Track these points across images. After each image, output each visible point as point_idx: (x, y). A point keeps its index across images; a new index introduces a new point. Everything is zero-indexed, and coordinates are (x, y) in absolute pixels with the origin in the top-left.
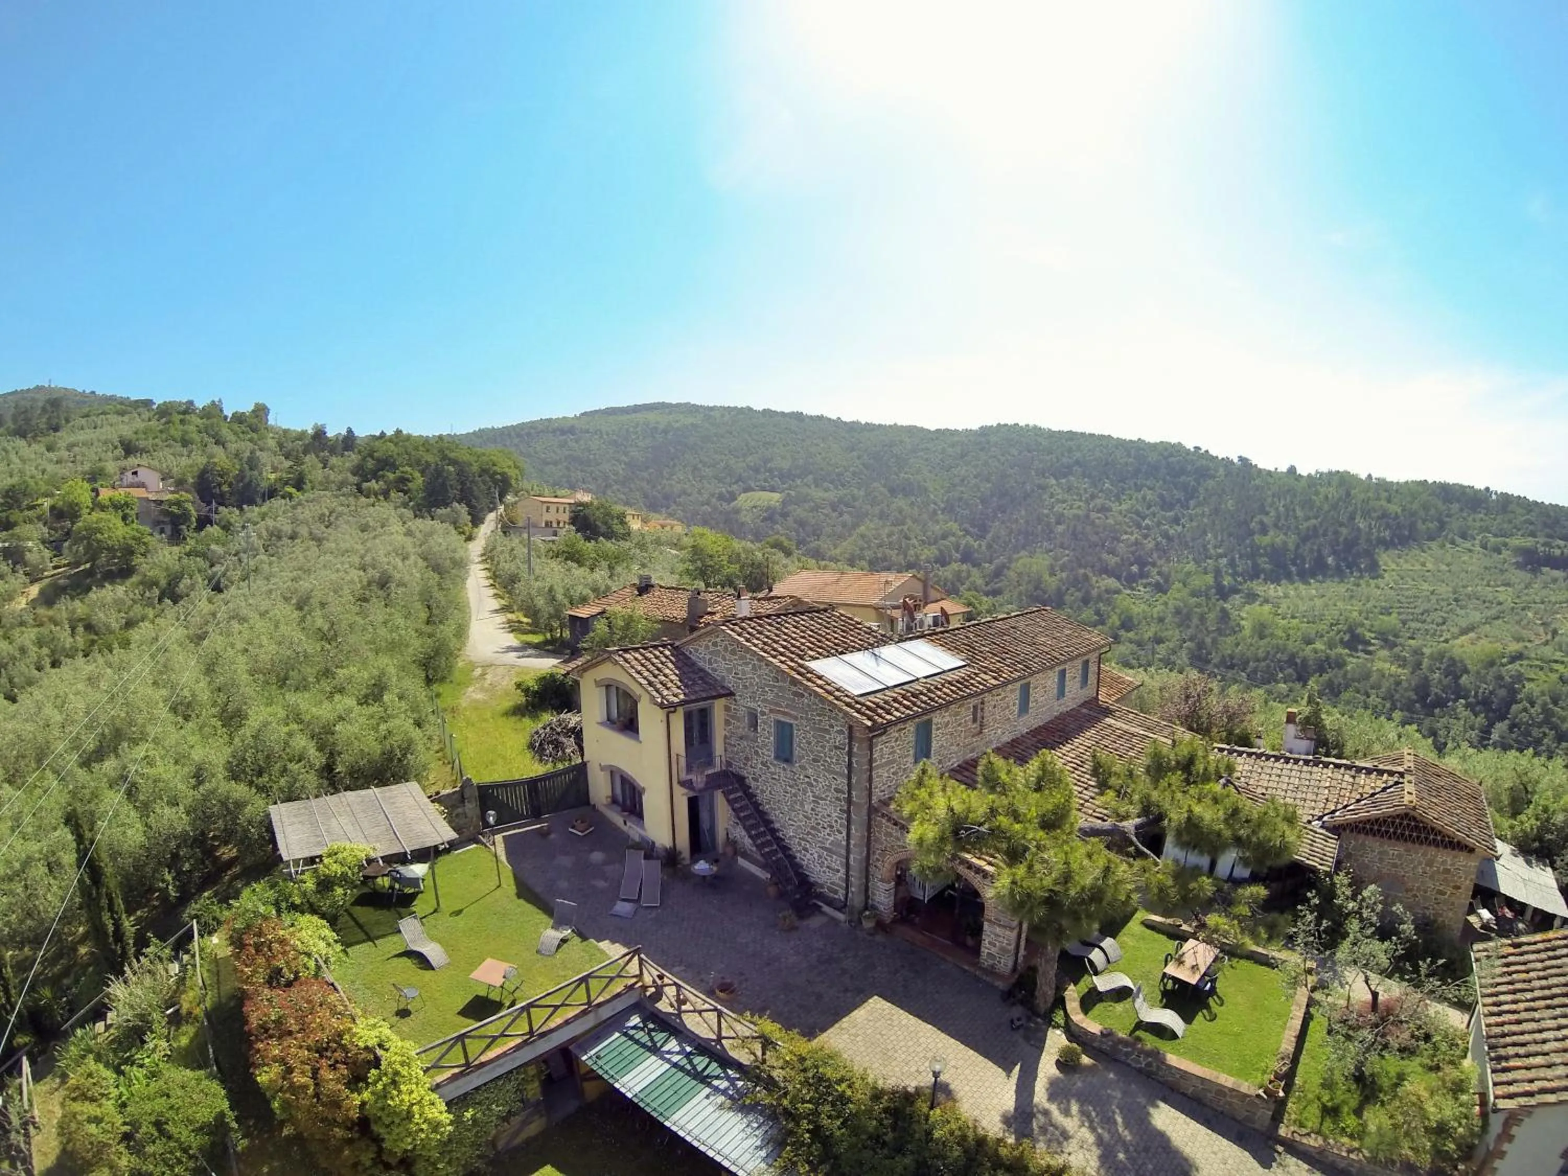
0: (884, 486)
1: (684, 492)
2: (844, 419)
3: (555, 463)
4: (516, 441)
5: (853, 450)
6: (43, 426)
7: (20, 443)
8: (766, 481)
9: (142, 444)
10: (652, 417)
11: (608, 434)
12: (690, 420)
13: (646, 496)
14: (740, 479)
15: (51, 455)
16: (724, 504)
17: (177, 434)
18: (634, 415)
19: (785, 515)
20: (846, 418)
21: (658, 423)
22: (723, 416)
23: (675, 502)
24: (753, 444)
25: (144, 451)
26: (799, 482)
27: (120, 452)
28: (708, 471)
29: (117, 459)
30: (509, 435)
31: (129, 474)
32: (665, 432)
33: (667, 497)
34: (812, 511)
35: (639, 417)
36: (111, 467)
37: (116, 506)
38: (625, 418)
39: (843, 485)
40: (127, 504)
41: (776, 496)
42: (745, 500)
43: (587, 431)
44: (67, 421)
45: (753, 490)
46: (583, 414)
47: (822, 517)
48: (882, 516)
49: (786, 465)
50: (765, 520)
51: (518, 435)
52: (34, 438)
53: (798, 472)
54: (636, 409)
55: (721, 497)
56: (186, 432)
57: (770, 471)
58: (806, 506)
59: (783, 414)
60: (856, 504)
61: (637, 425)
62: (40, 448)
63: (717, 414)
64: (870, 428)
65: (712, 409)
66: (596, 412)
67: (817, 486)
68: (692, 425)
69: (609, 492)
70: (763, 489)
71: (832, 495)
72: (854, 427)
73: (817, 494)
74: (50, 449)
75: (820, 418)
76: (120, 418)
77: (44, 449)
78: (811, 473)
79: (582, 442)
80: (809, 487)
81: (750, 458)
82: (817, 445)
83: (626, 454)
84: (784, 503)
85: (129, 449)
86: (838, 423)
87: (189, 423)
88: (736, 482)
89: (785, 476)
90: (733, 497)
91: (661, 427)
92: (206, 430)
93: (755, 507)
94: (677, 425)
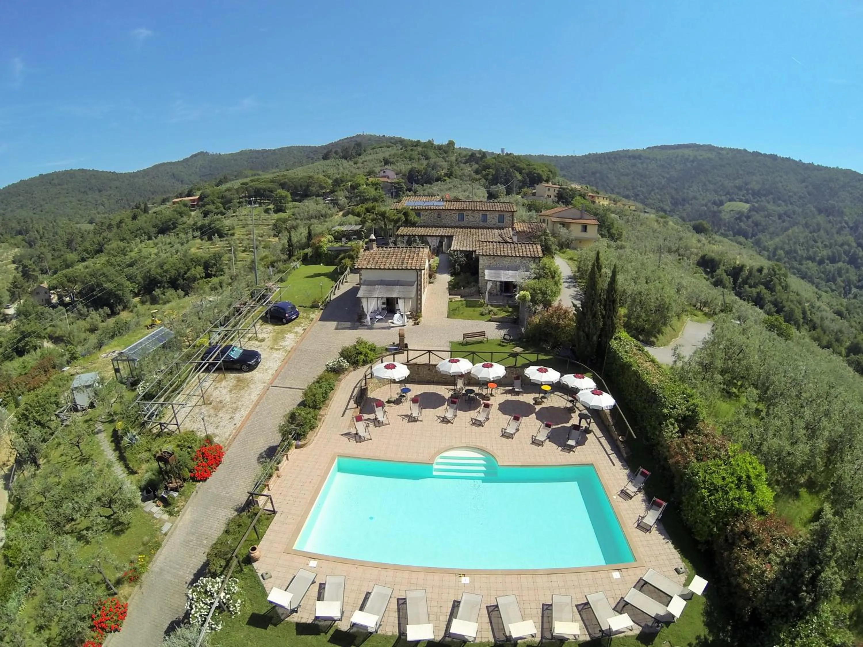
0: (814, 207)
1: (695, 198)
2: (803, 161)
3: (627, 175)
4: (608, 161)
5: (804, 181)
6: (354, 154)
7: (344, 161)
8: (743, 196)
9: (391, 160)
10: (686, 152)
11: (660, 160)
12: (709, 155)
13: (672, 198)
14: (728, 193)
15: (355, 166)
16: (715, 207)
17: (407, 156)
18: (676, 151)
19: (748, 217)
20: (806, 161)
21: (689, 156)
22: (728, 154)
23: (688, 203)
24: (741, 172)
25: (392, 163)
26: (763, 198)
27: (383, 163)
28: (711, 186)
29: (381, 166)
30: (604, 158)
31: (382, 172)
32: (693, 161)
33: (684, 200)
34: (765, 217)
35: (680, 152)
36: (377, 170)
37: (373, 184)
38: (671, 151)
39: (791, 204)
40: (377, 184)
41: (747, 206)
42: (728, 206)
43: (649, 158)
44: (365, 151)
45: (735, 201)
46: (648, 148)
47: (770, 222)
48: (806, 225)
49: (757, 187)
50: (736, 219)
51: (609, 158)
52: (350, 159)
53: (765, 192)
54: (679, 147)
55: (714, 203)
56: (411, 155)
57: (747, 190)
58: (762, 213)
59: (765, 155)
60: (795, 217)
61: (677, 156)
62: (351, 163)
63: (724, 152)
64: (819, 168)
65: (722, 149)
66: (655, 147)
67: (774, 202)
68: (709, 158)
69: (653, 194)
70: (741, 201)
71: (781, 210)
72: (810, 167)
73: (771, 207)
74: (355, 163)
75: (788, 159)
76: (387, 149)
77: (352, 164)
78: (772, 194)
79: (645, 165)
80: (769, 203)
81: (737, 181)
82: (781, 177)
83: (668, 173)
84: (750, 211)
85: (387, 162)
86: (799, 164)
87: (415, 151)
88: (725, 195)
89: (756, 194)
90: (722, 203)
91: (691, 158)
92: (422, 154)
93: (733, 210)
94: (701, 158)
